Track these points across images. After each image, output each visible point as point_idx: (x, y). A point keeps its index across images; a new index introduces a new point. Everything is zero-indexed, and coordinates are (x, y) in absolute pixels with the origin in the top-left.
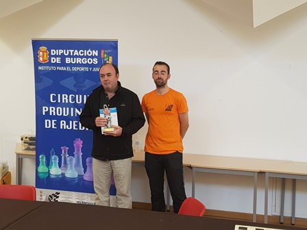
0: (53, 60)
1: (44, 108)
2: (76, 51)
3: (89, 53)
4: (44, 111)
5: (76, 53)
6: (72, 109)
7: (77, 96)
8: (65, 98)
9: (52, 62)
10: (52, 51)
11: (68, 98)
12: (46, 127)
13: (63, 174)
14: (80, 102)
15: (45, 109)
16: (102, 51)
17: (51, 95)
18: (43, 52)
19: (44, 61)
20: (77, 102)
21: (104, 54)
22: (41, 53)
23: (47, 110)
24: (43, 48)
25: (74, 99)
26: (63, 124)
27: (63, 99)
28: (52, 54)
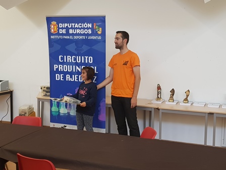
0: (61, 31)
1: (55, 65)
2: (76, 24)
3: (86, 25)
4: (55, 68)
5: (76, 26)
6: (74, 66)
7: (77, 57)
8: (70, 59)
9: (60, 32)
10: (60, 24)
11: (71, 59)
12: (57, 79)
13: (68, 113)
14: (80, 61)
15: (55, 67)
16: (95, 24)
17: (60, 57)
18: (54, 25)
19: (55, 32)
20: (77, 61)
21: (96, 26)
22: (52, 26)
23: (57, 67)
24: (54, 23)
25: (75, 59)
26: (68, 77)
27: (68, 59)
28: (60, 27)
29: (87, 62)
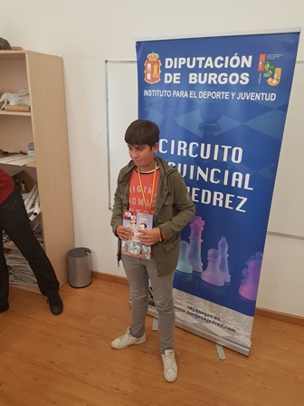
0: (168, 78)
2: (210, 59)
3: (235, 62)
5: (209, 63)
6: (192, 167)
7: (203, 145)
8: (183, 148)
9: (166, 81)
10: (167, 60)
11: (188, 148)
14: (208, 157)
16: (262, 57)
20: (202, 156)
21: (264, 64)
22: (149, 65)
24: (153, 56)
25: (197, 151)
27: (179, 148)
28: (167, 67)
29: (225, 159)
